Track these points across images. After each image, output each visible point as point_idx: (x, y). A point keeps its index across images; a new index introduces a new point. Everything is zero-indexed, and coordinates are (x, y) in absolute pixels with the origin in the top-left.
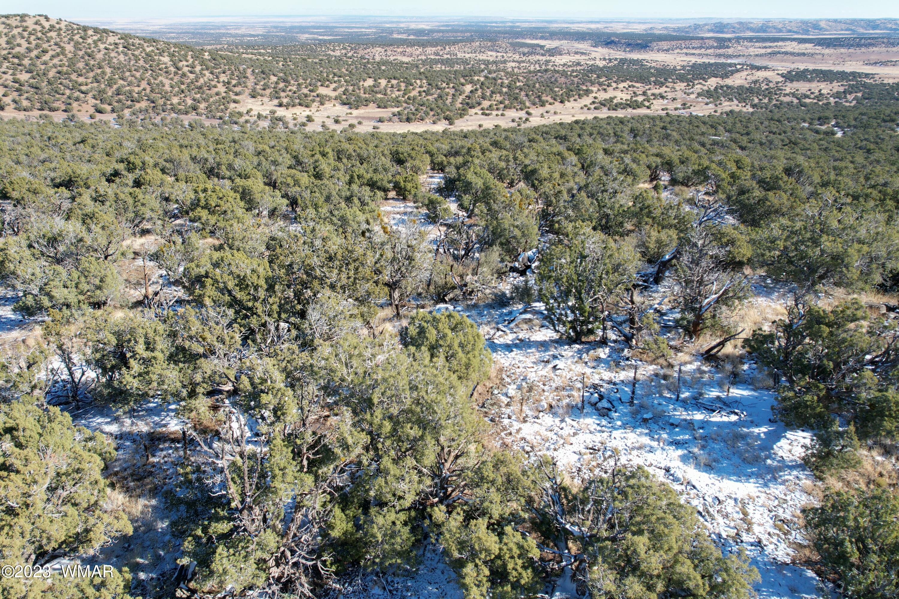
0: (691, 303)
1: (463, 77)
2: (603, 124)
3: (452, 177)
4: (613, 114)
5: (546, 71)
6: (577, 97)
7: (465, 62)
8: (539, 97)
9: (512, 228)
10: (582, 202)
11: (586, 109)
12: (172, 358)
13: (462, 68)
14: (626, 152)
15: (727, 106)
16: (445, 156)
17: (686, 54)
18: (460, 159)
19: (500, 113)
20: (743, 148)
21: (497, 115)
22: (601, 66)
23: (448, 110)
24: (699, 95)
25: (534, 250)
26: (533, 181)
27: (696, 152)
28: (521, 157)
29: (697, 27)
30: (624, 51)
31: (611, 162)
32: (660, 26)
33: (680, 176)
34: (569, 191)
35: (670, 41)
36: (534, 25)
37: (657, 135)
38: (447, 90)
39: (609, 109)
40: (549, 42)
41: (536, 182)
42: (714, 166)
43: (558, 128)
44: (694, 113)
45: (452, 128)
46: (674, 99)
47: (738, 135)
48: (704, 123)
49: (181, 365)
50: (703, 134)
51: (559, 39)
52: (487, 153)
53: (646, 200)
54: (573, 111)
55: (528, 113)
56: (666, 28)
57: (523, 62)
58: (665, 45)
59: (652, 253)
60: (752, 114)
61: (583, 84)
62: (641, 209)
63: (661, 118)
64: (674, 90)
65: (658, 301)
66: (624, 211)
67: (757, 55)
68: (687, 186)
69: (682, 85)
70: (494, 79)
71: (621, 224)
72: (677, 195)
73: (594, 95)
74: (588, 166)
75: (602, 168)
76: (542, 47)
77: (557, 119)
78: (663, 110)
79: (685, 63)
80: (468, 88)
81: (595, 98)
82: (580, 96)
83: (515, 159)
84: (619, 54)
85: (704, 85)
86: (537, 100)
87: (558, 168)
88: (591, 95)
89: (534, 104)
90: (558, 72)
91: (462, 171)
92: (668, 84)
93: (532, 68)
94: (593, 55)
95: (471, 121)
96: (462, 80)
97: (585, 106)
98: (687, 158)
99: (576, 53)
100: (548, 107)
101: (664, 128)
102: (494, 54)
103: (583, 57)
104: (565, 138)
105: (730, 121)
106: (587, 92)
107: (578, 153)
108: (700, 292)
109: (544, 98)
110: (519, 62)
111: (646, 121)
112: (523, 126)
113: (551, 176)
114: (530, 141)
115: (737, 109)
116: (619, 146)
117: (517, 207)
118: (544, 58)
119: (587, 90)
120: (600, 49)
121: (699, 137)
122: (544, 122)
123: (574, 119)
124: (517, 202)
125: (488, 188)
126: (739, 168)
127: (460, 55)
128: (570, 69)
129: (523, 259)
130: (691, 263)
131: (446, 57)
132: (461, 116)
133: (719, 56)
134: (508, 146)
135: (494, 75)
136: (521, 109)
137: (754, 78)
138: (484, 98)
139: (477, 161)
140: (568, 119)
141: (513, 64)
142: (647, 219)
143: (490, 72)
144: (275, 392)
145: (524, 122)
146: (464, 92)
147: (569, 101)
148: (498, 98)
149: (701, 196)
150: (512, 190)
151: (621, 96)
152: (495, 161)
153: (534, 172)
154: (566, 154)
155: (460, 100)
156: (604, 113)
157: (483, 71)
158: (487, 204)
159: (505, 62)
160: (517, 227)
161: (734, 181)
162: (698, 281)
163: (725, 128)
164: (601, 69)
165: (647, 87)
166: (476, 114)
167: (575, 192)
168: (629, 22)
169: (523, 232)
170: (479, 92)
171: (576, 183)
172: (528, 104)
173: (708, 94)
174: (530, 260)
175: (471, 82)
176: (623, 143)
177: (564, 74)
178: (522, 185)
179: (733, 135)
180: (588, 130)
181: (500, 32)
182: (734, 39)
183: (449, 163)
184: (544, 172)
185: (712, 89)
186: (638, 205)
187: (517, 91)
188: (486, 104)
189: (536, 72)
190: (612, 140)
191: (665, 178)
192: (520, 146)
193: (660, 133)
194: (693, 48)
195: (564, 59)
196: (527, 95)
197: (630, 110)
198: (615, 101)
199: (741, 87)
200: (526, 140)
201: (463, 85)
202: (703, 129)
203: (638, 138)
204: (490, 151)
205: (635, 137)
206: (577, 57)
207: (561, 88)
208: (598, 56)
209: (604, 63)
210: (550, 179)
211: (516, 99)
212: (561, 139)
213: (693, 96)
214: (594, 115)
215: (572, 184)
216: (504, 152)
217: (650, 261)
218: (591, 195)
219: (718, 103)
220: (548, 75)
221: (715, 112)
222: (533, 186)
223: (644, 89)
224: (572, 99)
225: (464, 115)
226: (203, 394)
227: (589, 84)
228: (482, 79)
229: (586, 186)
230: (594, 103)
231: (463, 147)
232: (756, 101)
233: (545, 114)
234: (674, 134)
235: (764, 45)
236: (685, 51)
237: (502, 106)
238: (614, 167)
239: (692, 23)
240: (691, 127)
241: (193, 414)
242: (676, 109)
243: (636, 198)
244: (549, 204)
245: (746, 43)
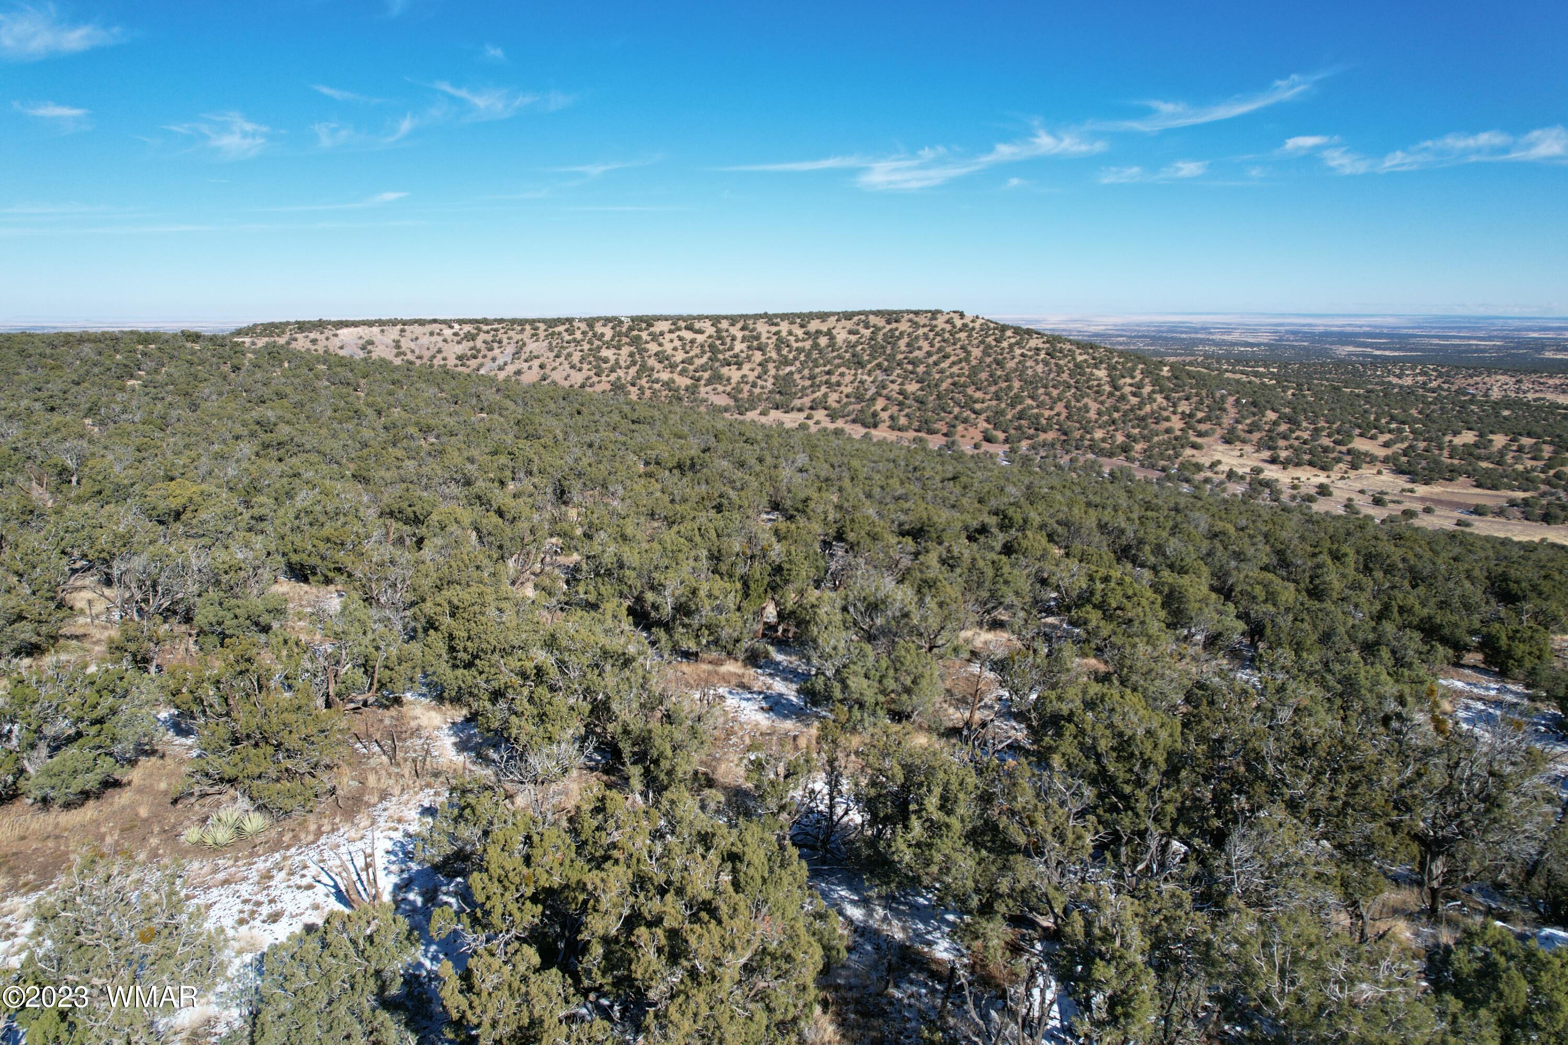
12: (973, 837)
49: (984, 853)
144: (1122, 967)
226: (1003, 916)
241: (978, 943)
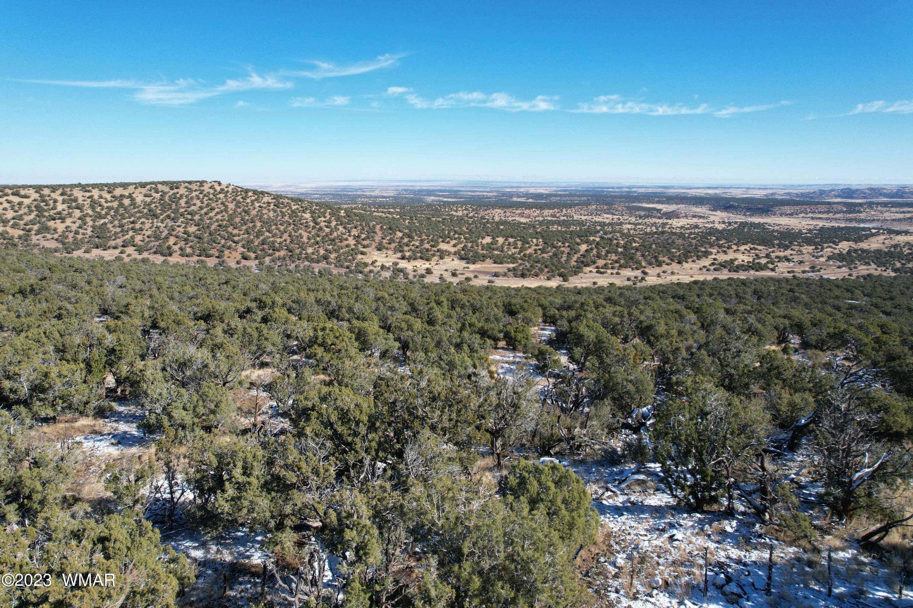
0: (838, 475)
1: (579, 237)
2: (724, 285)
3: (564, 330)
4: (735, 276)
5: (663, 233)
6: (695, 258)
7: (581, 223)
8: (656, 257)
9: (625, 383)
10: (703, 361)
11: (705, 270)
12: (266, 487)
13: (578, 229)
14: (750, 313)
15: (863, 270)
16: (558, 310)
17: (812, 218)
18: (572, 313)
19: (615, 271)
20: (887, 314)
21: (612, 274)
22: (720, 229)
23: (563, 267)
24: (829, 258)
25: (649, 407)
26: (648, 337)
27: (831, 315)
28: (636, 312)
29: (822, 192)
30: (745, 215)
31: (734, 321)
32: (782, 192)
33: (813, 339)
34: (688, 349)
35: (793, 205)
36: (650, 190)
37: (784, 298)
38: (562, 249)
39: (730, 271)
40: (667, 206)
41: (652, 338)
42: (853, 329)
43: (676, 287)
44: (825, 277)
45: (566, 285)
46: (801, 262)
47: (879, 300)
48: (838, 286)
49: (273, 494)
50: (837, 297)
51: (677, 203)
52: (601, 309)
53: (774, 360)
54: (691, 272)
55: (645, 273)
56: (788, 194)
57: (640, 224)
58: (788, 209)
59: (784, 416)
60: (895, 278)
61: (702, 246)
62: (769, 370)
63: (787, 280)
64: (800, 253)
65: (794, 472)
66: (750, 371)
67: (894, 220)
68: (822, 350)
69: (808, 249)
70: (610, 239)
71: (747, 386)
72: (809, 358)
73: (713, 256)
74: (709, 325)
75: (724, 327)
76: (659, 211)
77: (674, 279)
78: (789, 272)
79: (811, 227)
80: (584, 247)
81: (715, 259)
82: (699, 258)
83: (630, 314)
84: (740, 218)
85: (835, 249)
86: (653, 260)
87: (676, 325)
88: (710, 257)
89: (650, 264)
90: (675, 234)
91: (574, 324)
92: (793, 247)
93: (648, 230)
94: (712, 218)
95: (586, 278)
96: (578, 240)
97: (704, 267)
98: (820, 321)
99: (694, 216)
100: (665, 267)
101: (791, 290)
102: (610, 216)
103: (701, 220)
104: (683, 298)
105: (869, 285)
106: (706, 254)
107: (697, 311)
108: (847, 464)
109: (661, 259)
110: (636, 225)
111: (771, 283)
112: (639, 285)
113: (668, 333)
114: (645, 298)
115: (876, 273)
116: (742, 306)
117: (631, 361)
118: (661, 221)
119: (706, 252)
120: (718, 213)
121: (832, 300)
122: (660, 281)
123: (692, 279)
124: (632, 357)
125: (599, 341)
126: (884, 333)
127: (576, 217)
128: (688, 231)
129: (637, 415)
130: (834, 428)
131: (562, 218)
132: (576, 273)
133: (850, 220)
134: (623, 303)
135: (610, 236)
136: (637, 269)
137: (893, 243)
138: (599, 256)
139: (590, 315)
140: (687, 279)
141: (629, 226)
142: (776, 381)
143: (605, 233)
144: (359, 529)
145: (640, 281)
146: (579, 251)
147: (687, 262)
148: (614, 257)
149: (839, 361)
150: (627, 345)
151: (742, 258)
152: (609, 315)
153: (650, 327)
154: (684, 312)
155: (575, 258)
156: (724, 275)
157: (598, 232)
158: (599, 357)
159: (621, 224)
160: (631, 381)
161: (880, 347)
162: (844, 450)
163: (863, 292)
164: (720, 232)
165: (770, 250)
166: (591, 272)
167: (694, 350)
168: (748, 188)
169: (637, 388)
170: (594, 252)
171: (695, 341)
172: (643, 264)
173: (840, 257)
174: (645, 417)
175: (587, 242)
176: (745, 304)
177: (681, 236)
178: (637, 341)
179: (874, 300)
180: (708, 290)
181: (616, 197)
182: (865, 204)
183: (562, 317)
184: (661, 329)
185: (844, 252)
186: (766, 366)
187: (633, 251)
188: (601, 263)
189: (652, 234)
190: (734, 301)
191: (795, 341)
192: (636, 303)
193: (787, 295)
194: (820, 212)
195: (682, 222)
196: (643, 256)
197: (752, 272)
198: (736, 263)
199: (878, 252)
200: (641, 297)
201: (578, 244)
202: (837, 292)
203: (763, 300)
204: (604, 307)
205: (759, 299)
206: (695, 220)
207: (679, 250)
208: (717, 219)
209: (723, 226)
210: (667, 336)
211: (632, 258)
212: (679, 298)
213: (822, 259)
214: (714, 276)
215: (691, 342)
216: (618, 308)
217: (782, 426)
218: (712, 354)
219: (853, 266)
220: (665, 236)
221: (850, 275)
222: (649, 342)
223: (767, 252)
224: (690, 260)
225: (579, 272)
226: (290, 527)
227: (707, 246)
228: (598, 239)
229: (707, 344)
230: (713, 264)
231: (576, 302)
232: (898, 265)
233: (662, 274)
234: (803, 296)
235: (902, 210)
236: (810, 215)
237: (617, 265)
238: (737, 327)
239: (816, 189)
240: (822, 290)
241: (278, 548)
242: (804, 272)
243: (762, 359)
244: (665, 361)
245: (879, 208)
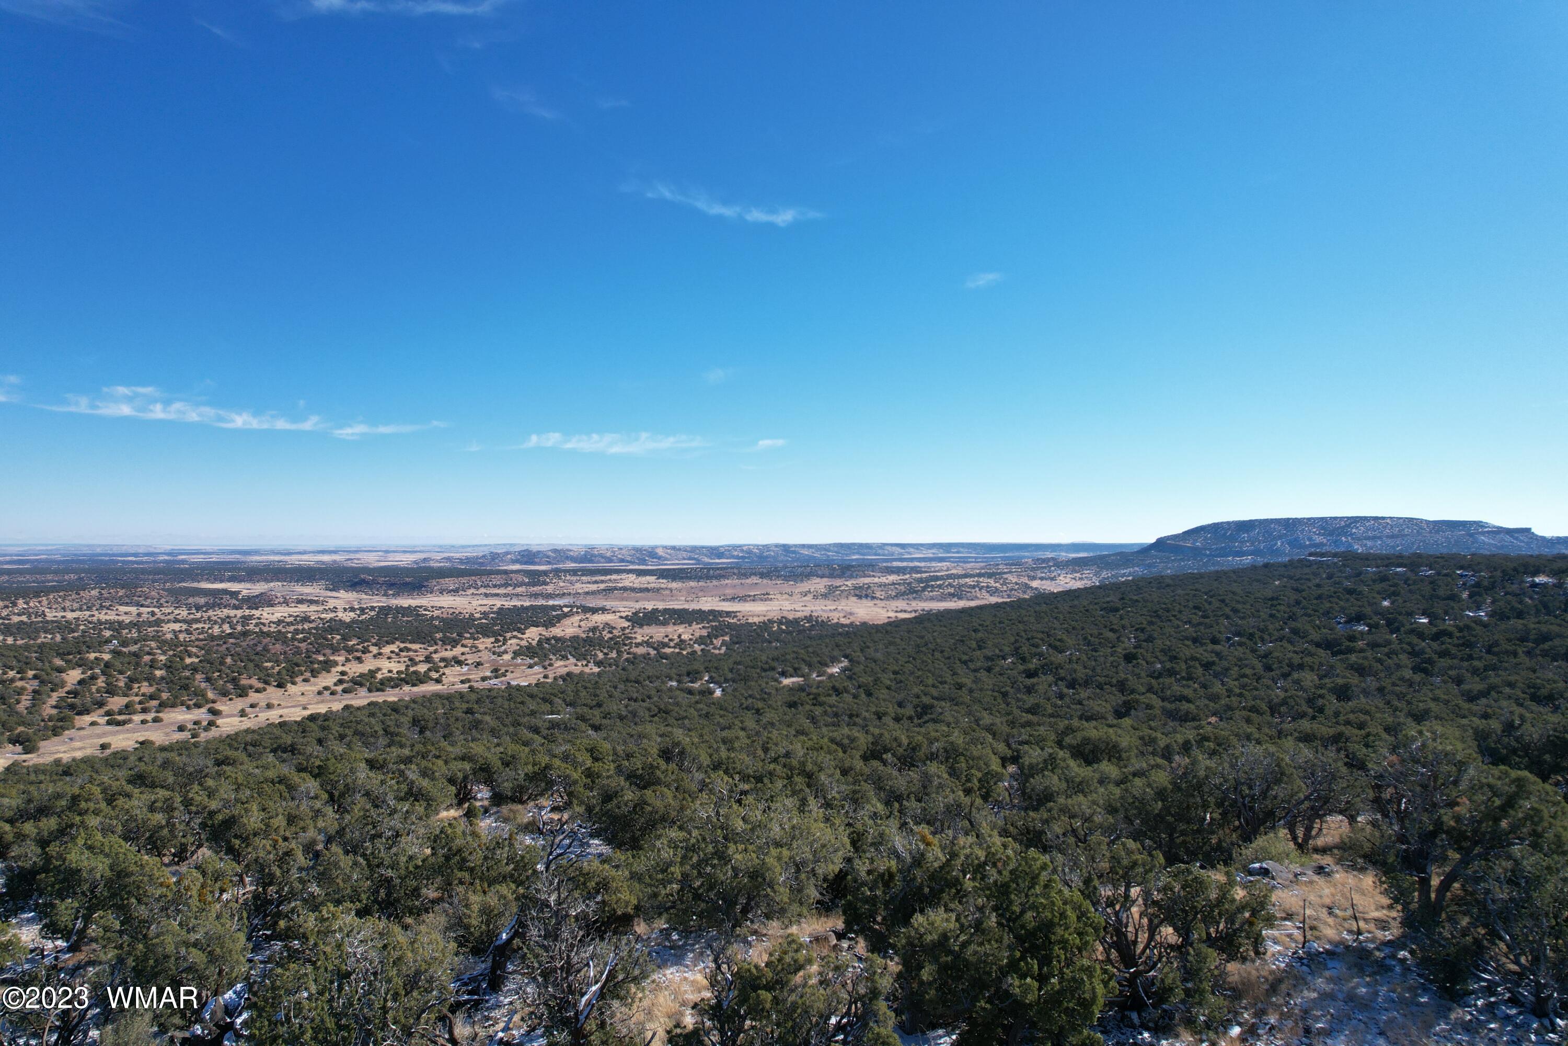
0: (560, 1011)
1: (61, 655)
2: (361, 716)
3: (28, 865)
4: (379, 698)
5: (245, 634)
6: (308, 674)
7: (65, 627)
8: (234, 681)
9: (183, 951)
10: (336, 865)
11: (327, 693)
13: (58, 638)
14: (408, 761)
15: (561, 667)
16: (11, 821)
17: (486, 595)
18: (50, 824)
19: (149, 717)
20: (596, 728)
21: (144, 722)
22: (348, 620)
23: (23, 724)
24: (516, 654)
25: (239, 987)
26: (228, 842)
27: (525, 744)
28: (200, 797)
29: (494, 556)
30: (386, 595)
31: (383, 782)
32: (439, 557)
33: (507, 787)
34: (309, 848)
35: (457, 577)
36: (214, 558)
37: (459, 724)
38: (19, 684)
39: (370, 690)
40: (248, 585)
41: (237, 842)
42: (557, 762)
43: (277, 732)
44: (514, 683)
45: (32, 759)
46: (479, 664)
47: (585, 709)
48: (532, 696)
50: (533, 713)
51: (267, 581)
52: (121, 801)
53: (453, 840)
54: (303, 700)
55: (214, 712)
56: (448, 559)
57: (197, 621)
58: (451, 583)
59: (477, 934)
60: (599, 673)
61: (318, 652)
62: (447, 858)
63: (461, 695)
64: (475, 649)
65: (502, 1025)
66: (417, 867)
67: (587, 593)
68: (522, 802)
69: (485, 643)
70: (134, 654)
71: (416, 892)
72: (506, 820)
73: (340, 668)
74: (342, 795)
75: (367, 794)
76: (234, 594)
77: (274, 716)
78: (462, 682)
79: (487, 609)
80: (74, 676)
81: (343, 673)
82: (315, 673)
83: (187, 803)
84: (378, 601)
85: (522, 639)
86: (230, 686)
87: (280, 808)
88: (334, 670)
89: (225, 694)
90: (268, 634)
91: (53, 849)
92: (464, 642)
93: (216, 630)
94: (331, 604)
95: (82, 739)
96: (58, 662)
97: (326, 688)
98: (513, 757)
99: (300, 602)
100: (253, 697)
101: (469, 711)
102: (133, 609)
103: (313, 608)
104: (292, 749)
105: (570, 689)
106: (327, 666)
107: (319, 773)
108: (570, 986)
109: (244, 682)
110: (189, 622)
111: (437, 703)
112: (203, 736)
113: (267, 825)
114: (218, 763)
115: (576, 670)
116: (395, 751)
117: (194, 902)
118: (239, 613)
119: (326, 662)
120: (342, 594)
121: (527, 718)
122: (247, 724)
123: (307, 713)
124: (194, 893)
125: (120, 873)
126: (596, 759)
127: (50, 615)
128: (292, 628)
129: (213, 1014)
130: (545, 937)
131: (16, 619)
132: (56, 732)
133: (535, 596)
134: (171, 780)
135: (134, 648)
136: (198, 706)
137: (591, 625)
138: (111, 690)
139: (93, 821)
140: (296, 714)
141: (177, 626)
142: (460, 874)
143: (124, 643)
145: (206, 729)
146: (63, 684)
147: (294, 683)
148: (146, 688)
149: (546, 815)
150: (183, 868)
151: (389, 667)
152: (140, 813)
153: (230, 822)
154: (296, 778)
155: (53, 700)
156: (361, 698)
157: (108, 641)
158: (122, 910)
159: (158, 623)
160: (195, 945)
161: (593, 782)
162: (562, 968)
163: (564, 700)
164: (348, 625)
165: (431, 649)
166: (93, 724)
167: (320, 847)
168: (387, 552)
169: (211, 953)
170: (101, 682)
171: (320, 831)
172: (210, 695)
173: (529, 651)
174: (231, 1010)
175: (82, 664)
176: (402, 746)
177: (280, 637)
178: (205, 852)
179: (579, 710)
180: (336, 729)
181: (143, 571)
182: (551, 571)
183: (21, 837)
184: (253, 820)
185: (534, 643)
186: (441, 852)
187: (187, 673)
188: (116, 702)
189: (224, 637)
190: (382, 741)
191: (483, 794)
192: (199, 776)
193: (463, 720)
194: (495, 586)
195: (279, 612)
196: (208, 680)
197: (407, 688)
198: (379, 676)
199: (575, 638)
200: (210, 763)
201: (60, 670)
202: (532, 705)
203: (428, 733)
204: (129, 796)
205: (421, 732)
206: (303, 608)
207: (278, 663)
208: (340, 604)
209: (352, 614)
210: (266, 831)
211: (186, 687)
212: (285, 751)
213: (507, 657)
214: (345, 703)
215: (311, 833)
216: (162, 793)
217: (477, 951)
218: (352, 849)
219: (547, 663)
220: (250, 640)
221: (546, 677)
222: (230, 850)
223: (426, 653)
224: (299, 679)
225: (63, 729)
227: (328, 651)
228: (107, 657)
229: (341, 832)
230: (340, 682)
231: (58, 796)
232: (601, 656)
233: (248, 710)
234: (487, 718)
235: (594, 579)
236: (483, 590)
237: (155, 703)
238: (389, 788)
239: (486, 551)
240: (512, 706)
242: (484, 679)
243: (435, 840)
244: (266, 880)
245: (568, 577)
